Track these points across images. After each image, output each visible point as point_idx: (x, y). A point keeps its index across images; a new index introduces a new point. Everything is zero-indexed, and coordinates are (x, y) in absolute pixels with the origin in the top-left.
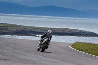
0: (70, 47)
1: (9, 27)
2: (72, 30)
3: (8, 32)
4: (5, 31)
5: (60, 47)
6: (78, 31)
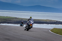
0: (50, 31)
2: (51, 20)
3: (11, 22)
4: (9, 21)
5: (44, 31)
6: (55, 21)
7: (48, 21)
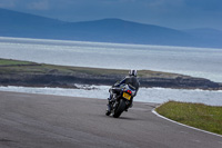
1: (18, 68)
2: (159, 74)
3: (14, 78)
4: (8, 77)
6: (174, 77)
7: (148, 76)
